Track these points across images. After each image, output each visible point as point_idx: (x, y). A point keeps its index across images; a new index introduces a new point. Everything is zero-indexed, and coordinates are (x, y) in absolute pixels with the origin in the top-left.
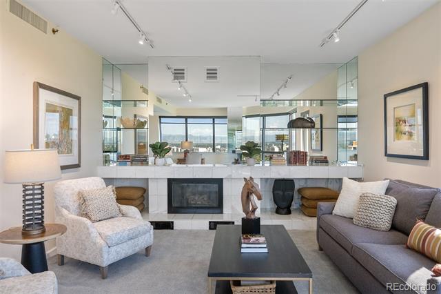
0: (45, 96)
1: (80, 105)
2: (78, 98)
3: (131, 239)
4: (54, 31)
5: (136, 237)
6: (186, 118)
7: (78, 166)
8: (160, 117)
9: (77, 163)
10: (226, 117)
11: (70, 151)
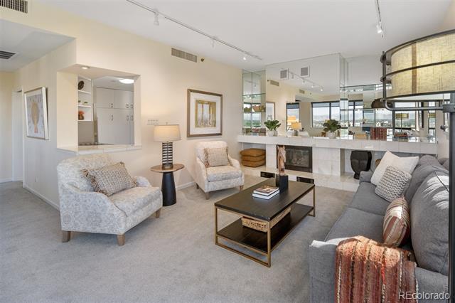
0: (194, 96)
1: (222, 99)
2: (220, 95)
3: (225, 179)
4: (202, 60)
5: (229, 178)
6: (330, 102)
7: (220, 134)
8: (312, 103)
9: (219, 132)
10: (362, 100)
11: (215, 126)
